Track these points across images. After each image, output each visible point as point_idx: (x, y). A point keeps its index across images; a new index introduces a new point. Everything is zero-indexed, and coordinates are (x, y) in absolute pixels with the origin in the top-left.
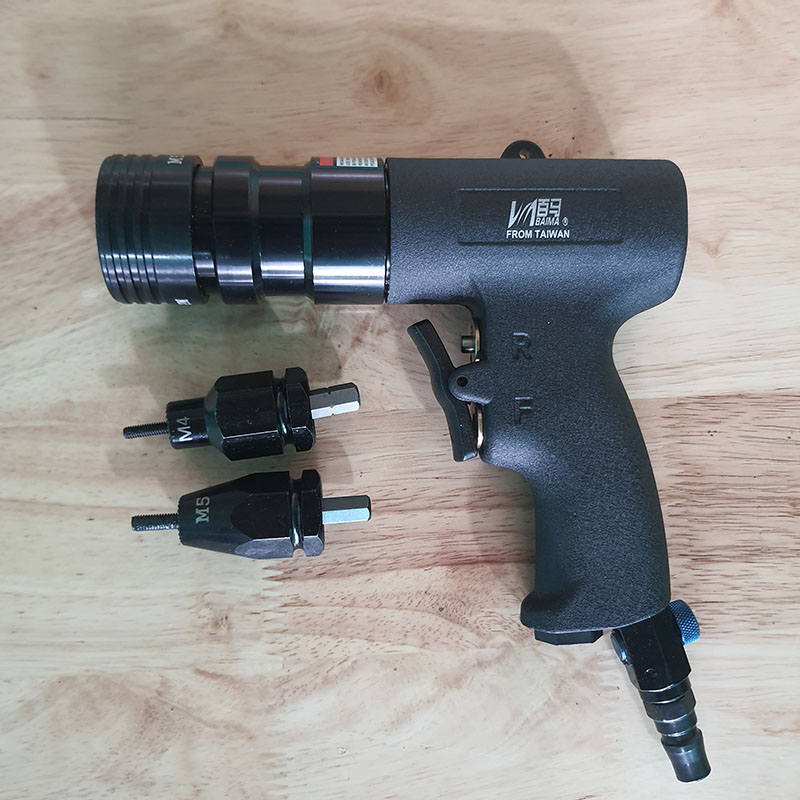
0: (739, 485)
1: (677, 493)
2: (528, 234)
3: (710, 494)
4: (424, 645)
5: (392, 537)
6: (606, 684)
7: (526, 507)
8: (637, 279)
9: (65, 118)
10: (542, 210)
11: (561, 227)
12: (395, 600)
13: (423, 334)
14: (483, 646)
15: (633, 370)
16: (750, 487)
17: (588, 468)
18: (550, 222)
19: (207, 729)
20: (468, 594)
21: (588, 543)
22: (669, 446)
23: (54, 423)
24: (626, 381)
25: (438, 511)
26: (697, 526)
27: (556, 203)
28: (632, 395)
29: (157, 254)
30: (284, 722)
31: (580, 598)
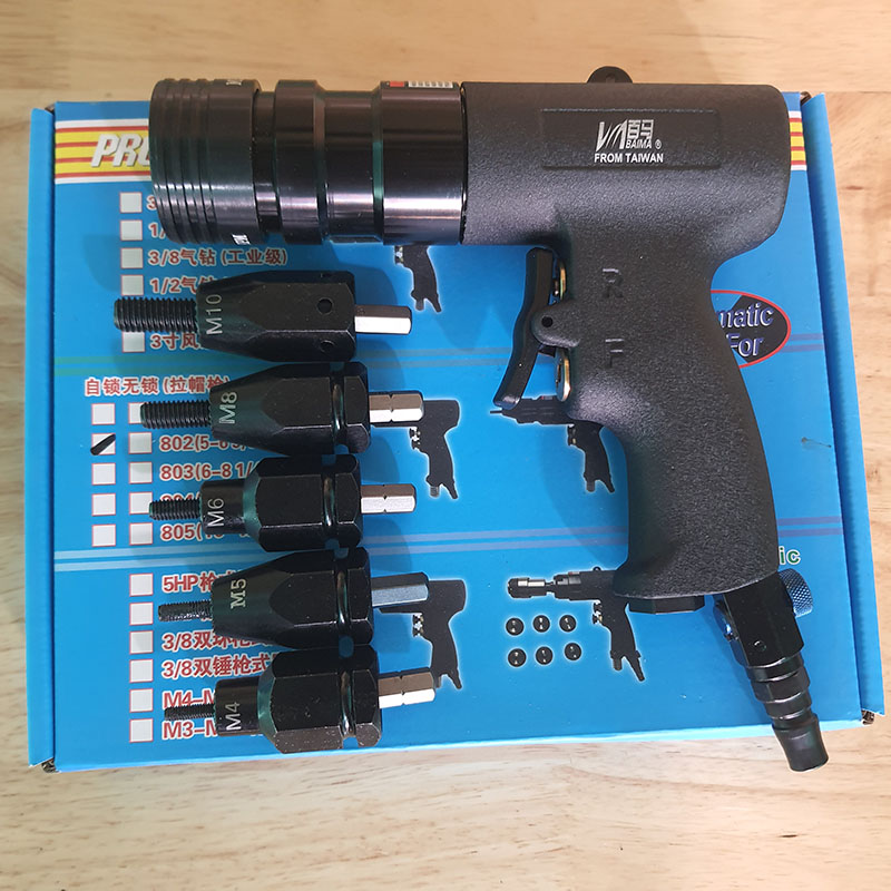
2: (618, 158)
8: (737, 210)
11: (653, 150)
17: (687, 417)
18: (642, 144)
21: (687, 498)
27: (648, 125)
31: (680, 559)
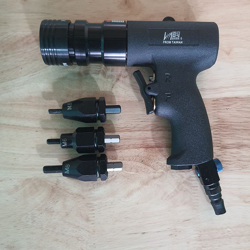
0: (236, 125)
1: (216, 127)
2: (170, 42)
3: (227, 128)
4: (137, 172)
5: (127, 139)
6: (193, 185)
7: (169, 131)
8: (204, 57)
9: (32, 13)
10: (174, 35)
11: (180, 40)
12: (128, 158)
14: (155, 173)
15: (203, 89)
16: (239, 126)
17: (188, 115)
18: (176, 39)
19: (71, 195)
20: (151, 157)
21: (187, 138)
22: (214, 113)
23: (26, 103)
24: (201, 93)
25: (142, 132)
26: (222, 137)
27: (178, 33)
28: (203, 97)
29: (58, 49)
30: (94, 194)
31: (185, 155)
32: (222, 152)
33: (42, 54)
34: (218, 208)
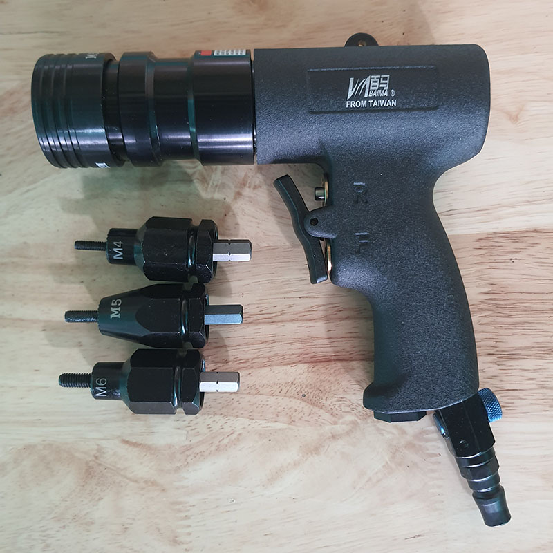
0: (535, 300)
1: (486, 307)
2: (364, 104)
3: (512, 307)
4: (292, 422)
5: (266, 342)
6: (430, 452)
7: (367, 318)
8: (451, 138)
9: (19, 33)
10: (374, 85)
11: (389, 98)
12: (269, 389)
13: (285, 186)
14: (336, 423)
15: (451, 213)
16: (543, 301)
17: (413, 287)
18: (380, 93)
19: (131, 484)
20: (324, 384)
21: (413, 344)
22: (479, 271)
23: (15, 260)
24: (444, 221)
25: (301, 322)
26: (501, 332)
27: (385, 79)
28: (448, 232)
30: (187, 478)
31: (407, 387)
32: (500, 367)
33: (41, 143)
34: (491, 511)
